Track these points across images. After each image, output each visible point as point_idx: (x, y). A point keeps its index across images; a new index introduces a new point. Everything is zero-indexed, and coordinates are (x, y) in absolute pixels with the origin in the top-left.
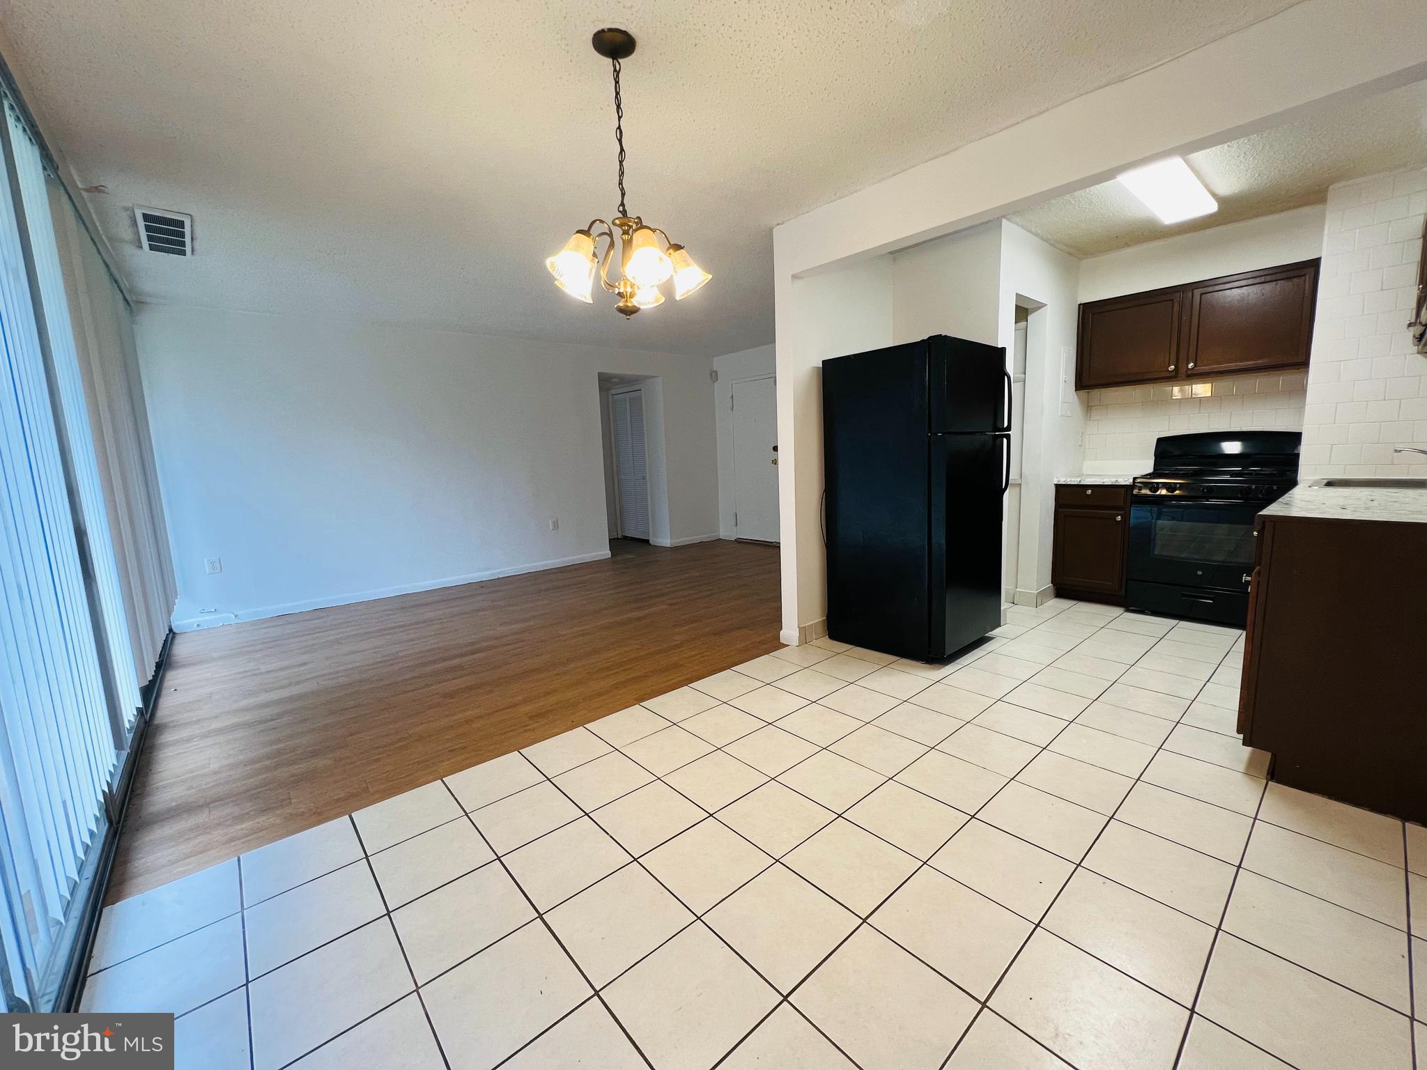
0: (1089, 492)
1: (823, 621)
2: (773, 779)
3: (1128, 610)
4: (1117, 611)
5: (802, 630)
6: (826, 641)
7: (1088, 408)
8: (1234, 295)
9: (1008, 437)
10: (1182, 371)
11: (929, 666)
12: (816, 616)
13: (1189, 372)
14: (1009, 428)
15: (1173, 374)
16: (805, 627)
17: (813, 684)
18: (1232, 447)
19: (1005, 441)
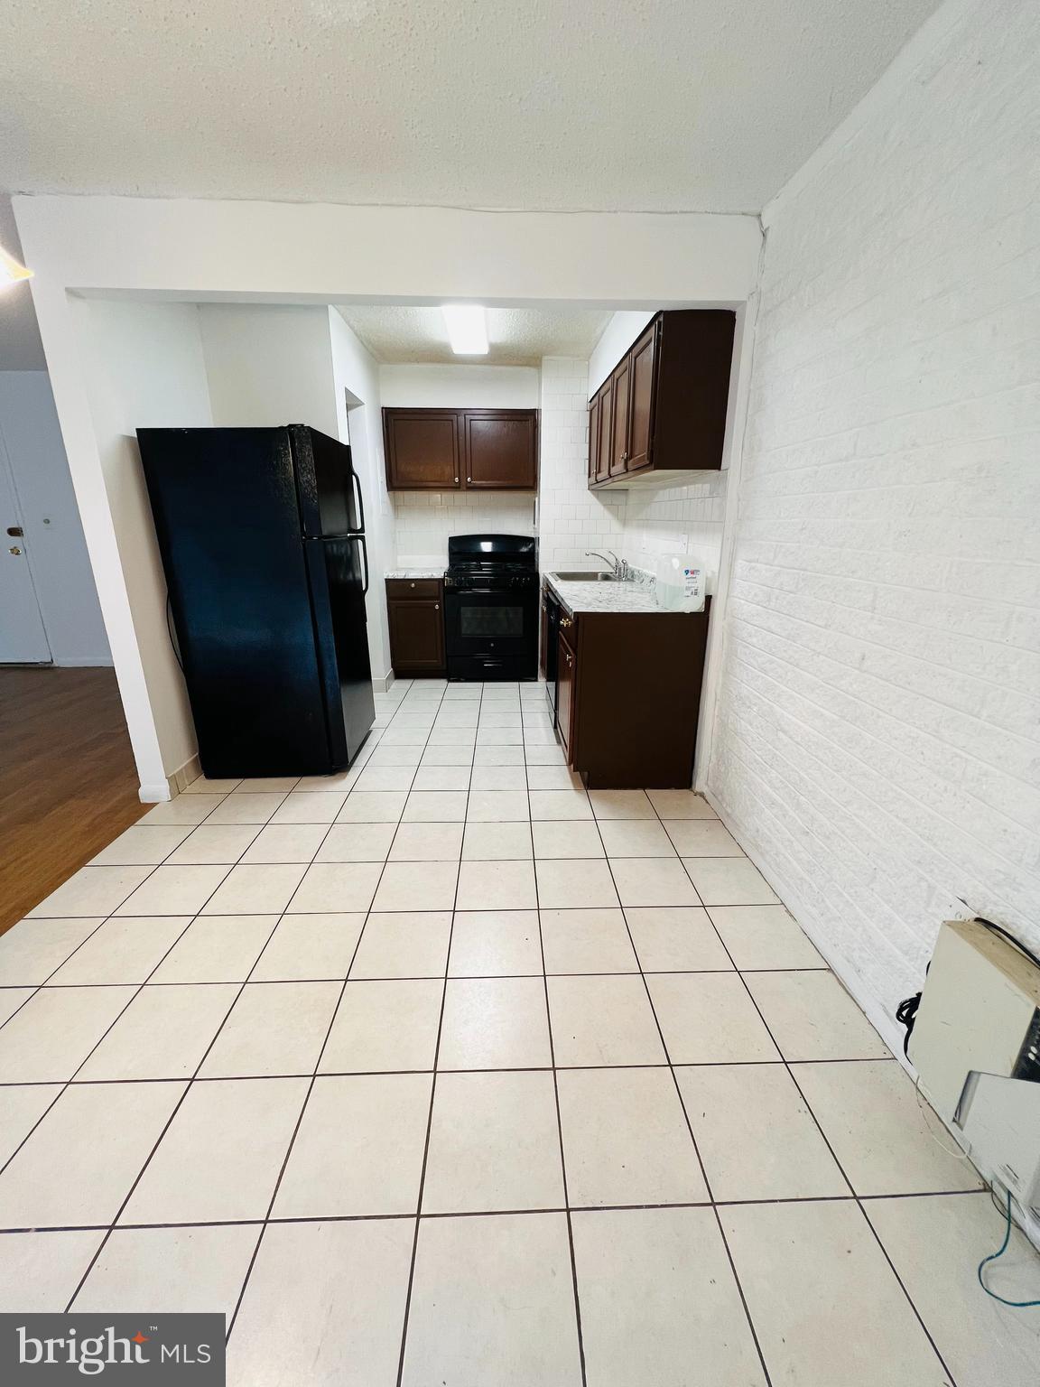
0: (413, 585)
1: (195, 761)
2: (246, 982)
3: (449, 681)
4: (442, 683)
5: (174, 781)
6: (203, 784)
7: (396, 507)
8: (482, 426)
9: (363, 539)
10: (463, 483)
11: (332, 778)
12: (184, 757)
13: (469, 485)
14: (362, 530)
15: (458, 485)
16: (174, 775)
17: (222, 842)
18: (487, 547)
19: (360, 542)
